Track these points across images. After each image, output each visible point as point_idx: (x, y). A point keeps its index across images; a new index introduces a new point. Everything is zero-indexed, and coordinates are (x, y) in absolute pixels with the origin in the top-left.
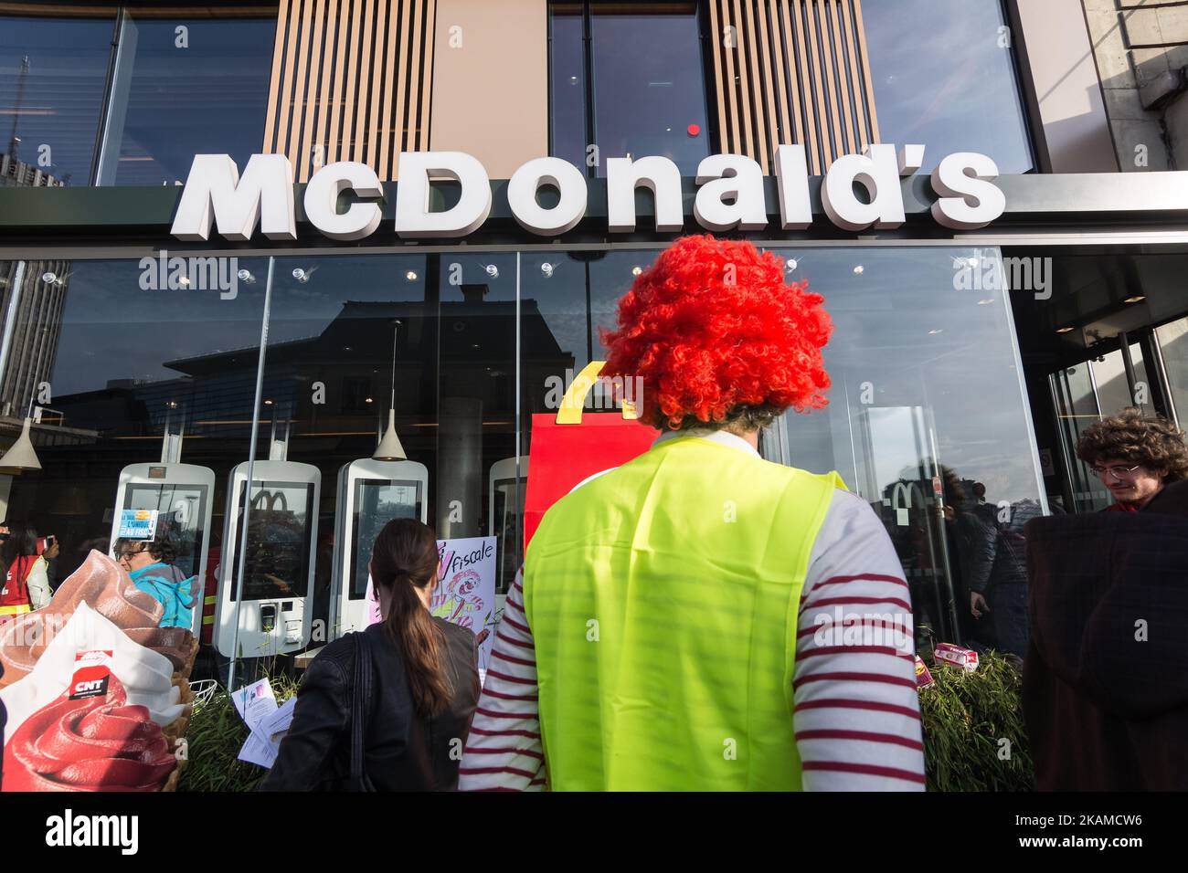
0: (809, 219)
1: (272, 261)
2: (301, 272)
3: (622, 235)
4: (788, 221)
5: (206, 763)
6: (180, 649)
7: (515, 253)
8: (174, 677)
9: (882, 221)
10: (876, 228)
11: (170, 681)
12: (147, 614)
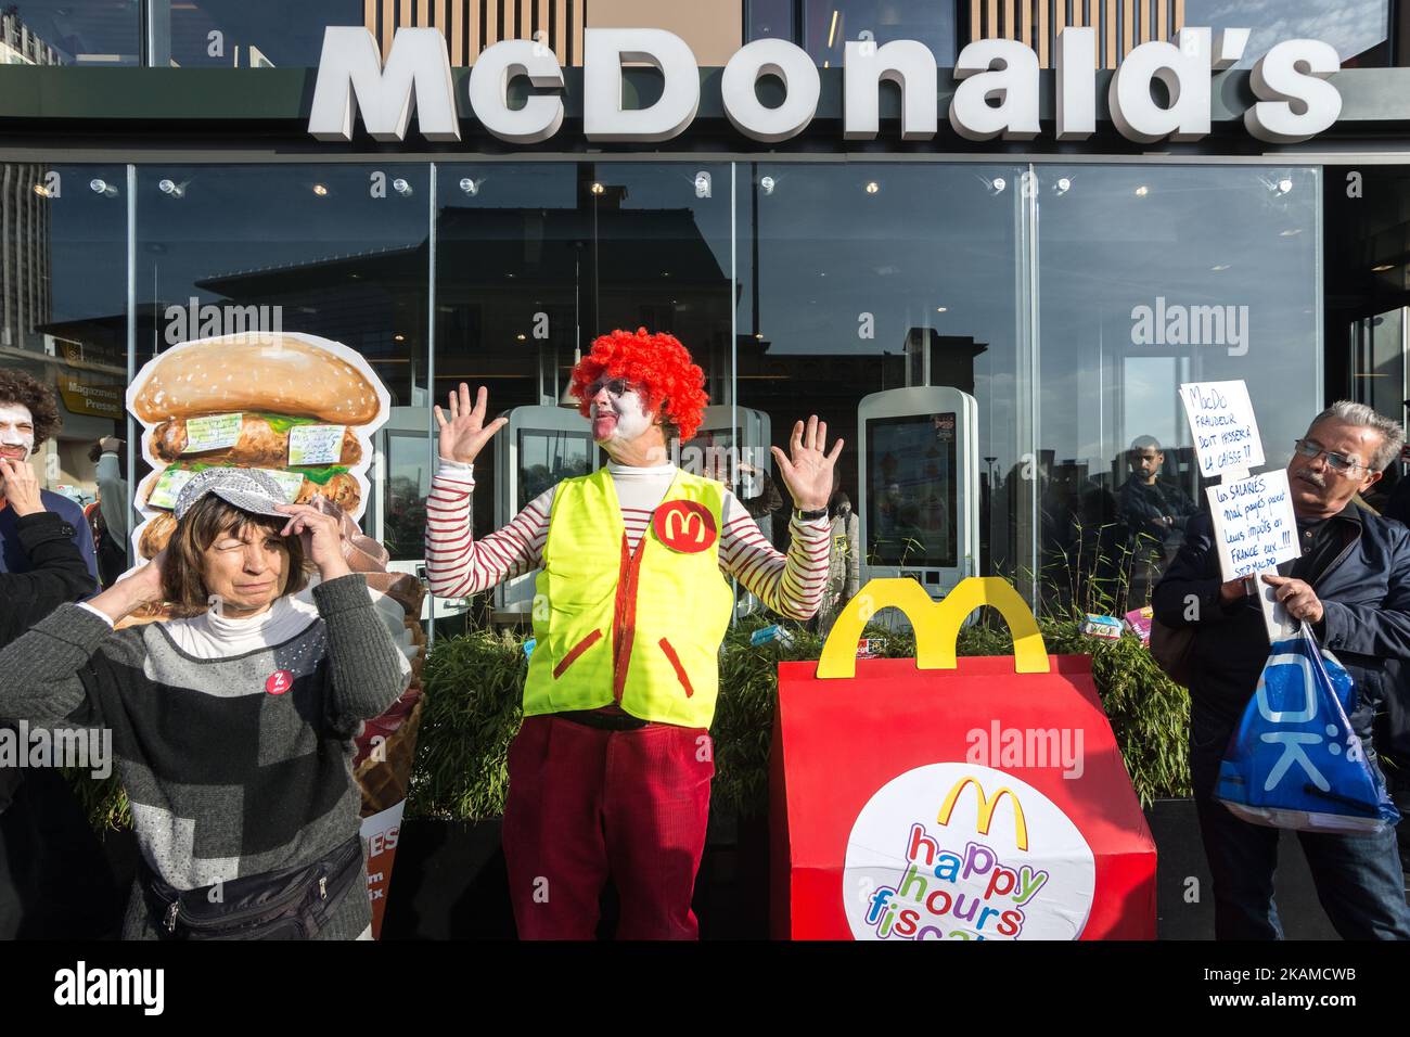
0: (1091, 128)
1: (433, 168)
2: (470, 183)
3: (860, 143)
4: (1065, 130)
5: (444, 699)
6: (409, 594)
7: (729, 163)
8: (406, 620)
9: (1181, 132)
10: (1172, 140)
11: (402, 622)
12: (375, 559)
